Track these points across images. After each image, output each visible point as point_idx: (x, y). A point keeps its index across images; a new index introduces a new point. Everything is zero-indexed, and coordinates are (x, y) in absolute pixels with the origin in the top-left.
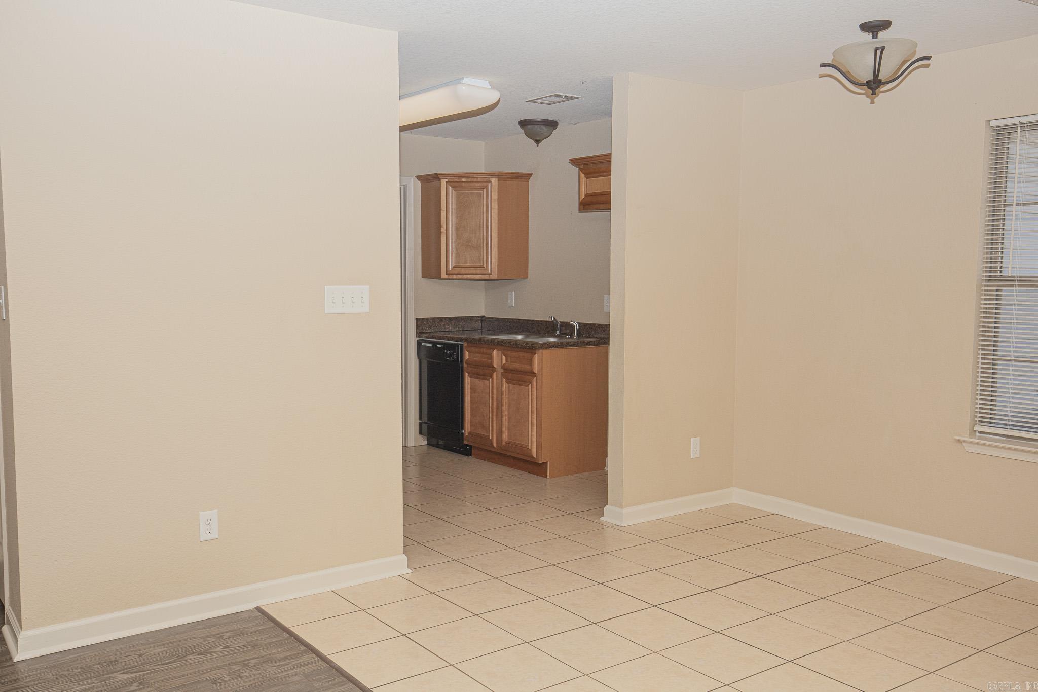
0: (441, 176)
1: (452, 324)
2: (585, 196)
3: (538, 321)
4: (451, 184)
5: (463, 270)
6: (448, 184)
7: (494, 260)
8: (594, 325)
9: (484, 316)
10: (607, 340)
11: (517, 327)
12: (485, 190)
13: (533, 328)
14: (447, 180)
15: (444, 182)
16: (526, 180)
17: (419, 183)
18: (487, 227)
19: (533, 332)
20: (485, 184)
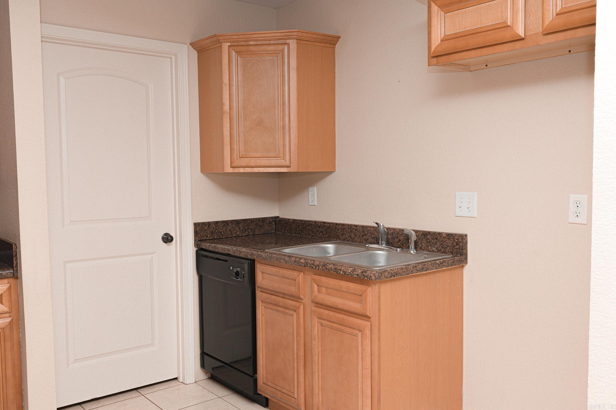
0: (222, 38)
1: (239, 228)
2: (441, 41)
3: (351, 225)
4: (235, 48)
5: (252, 161)
6: (231, 49)
7: (293, 148)
8: (440, 234)
9: (278, 217)
10: (463, 257)
11: (322, 232)
12: (280, 56)
13: (342, 235)
14: (229, 44)
15: (225, 46)
16: (331, 46)
17: (195, 54)
18: (284, 104)
19: (344, 240)
20: (280, 47)
